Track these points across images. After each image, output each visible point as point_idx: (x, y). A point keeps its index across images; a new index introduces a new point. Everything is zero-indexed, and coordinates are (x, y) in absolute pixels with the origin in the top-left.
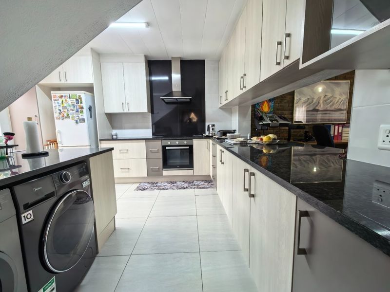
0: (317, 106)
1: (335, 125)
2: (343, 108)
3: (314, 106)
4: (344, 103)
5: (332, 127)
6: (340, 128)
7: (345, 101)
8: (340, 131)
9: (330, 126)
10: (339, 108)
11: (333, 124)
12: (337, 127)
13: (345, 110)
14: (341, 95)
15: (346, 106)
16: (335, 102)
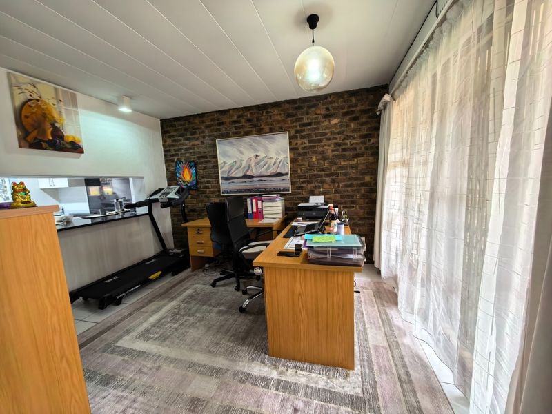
0: (248, 170)
2: (283, 172)
3: (244, 171)
4: (284, 164)
5: (249, 201)
6: (259, 203)
7: (286, 163)
8: (260, 206)
10: (278, 171)
12: (254, 201)
13: (287, 174)
14: (278, 153)
15: (287, 169)
16: (272, 164)
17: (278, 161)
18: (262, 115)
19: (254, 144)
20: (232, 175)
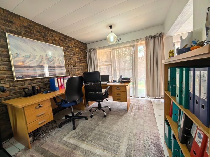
0: (41, 62)
1: (57, 77)
2: (62, 66)
3: (38, 63)
4: (62, 62)
5: (56, 80)
6: (62, 80)
7: (63, 61)
8: (62, 82)
9: (54, 79)
10: (60, 65)
11: (56, 77)
12: (59, 80)
13: (63, 67)
14: (59, 56)
15: (64, 65)
16: (56, 61)
17: (59, 60)
18: (48, 33)
19: (44, 47)
20: (27, 65)
